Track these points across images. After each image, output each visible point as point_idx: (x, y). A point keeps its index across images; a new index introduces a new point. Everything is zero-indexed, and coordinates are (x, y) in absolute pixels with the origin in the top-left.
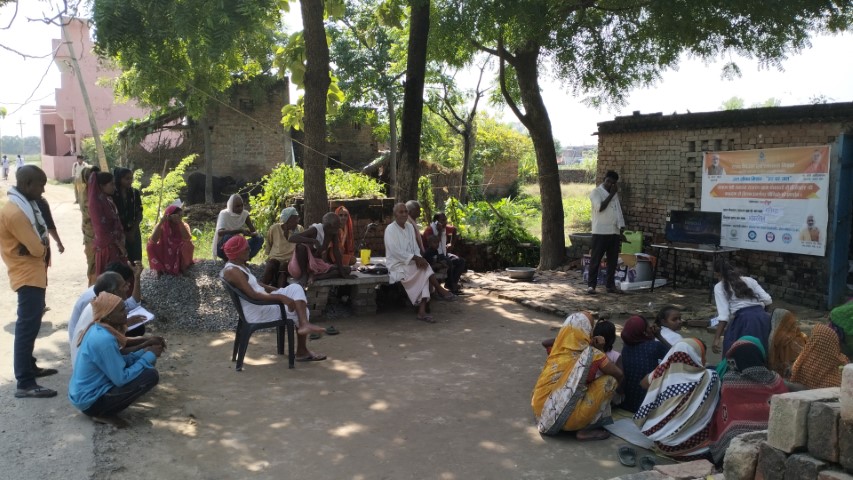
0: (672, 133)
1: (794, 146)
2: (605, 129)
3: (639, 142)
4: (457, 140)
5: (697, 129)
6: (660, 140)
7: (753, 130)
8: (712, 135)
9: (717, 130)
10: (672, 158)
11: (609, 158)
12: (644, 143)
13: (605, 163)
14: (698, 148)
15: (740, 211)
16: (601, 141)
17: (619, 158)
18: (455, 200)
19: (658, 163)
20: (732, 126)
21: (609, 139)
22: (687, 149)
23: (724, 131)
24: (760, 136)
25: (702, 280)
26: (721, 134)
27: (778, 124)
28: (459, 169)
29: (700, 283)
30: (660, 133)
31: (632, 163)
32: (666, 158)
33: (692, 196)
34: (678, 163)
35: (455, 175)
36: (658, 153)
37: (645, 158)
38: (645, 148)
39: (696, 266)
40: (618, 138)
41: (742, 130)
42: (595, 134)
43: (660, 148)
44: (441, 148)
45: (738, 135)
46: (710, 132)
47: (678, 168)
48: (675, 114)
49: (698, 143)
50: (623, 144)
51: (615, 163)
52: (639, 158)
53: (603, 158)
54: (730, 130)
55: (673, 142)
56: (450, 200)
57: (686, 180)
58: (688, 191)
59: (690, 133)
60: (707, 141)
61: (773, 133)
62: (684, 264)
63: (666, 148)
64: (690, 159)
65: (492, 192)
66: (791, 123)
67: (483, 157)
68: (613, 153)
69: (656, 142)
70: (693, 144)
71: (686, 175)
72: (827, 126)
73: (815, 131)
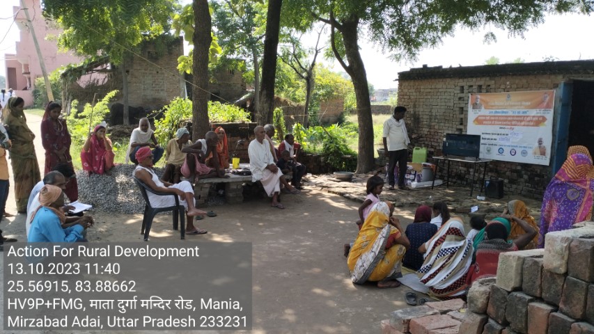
0: (448, 80)
1: (531, 90)
2: (403, 77)
3: (425, 86)
4: (302, 83)
5: (466, 78)
6: (440, 85)
7: (503, 79)
8: (475, 82)
9: (479, 79)
10: (448, 97)
11: (406, 97)
12: (429, 87)
13: (403, 100)
14: (465, 91)
15: (493, 134)
16: (400, 85)
17: (412, 97)
18: (299, 125)
19: (439, 100)
20: (489, 76)
21: (406, 84)
22: (459, 92)
23: (484, 79)
24: (508, 83)
25: (467, 181)
26: (481, 81)
27: (520, 75)
28: (303, 103)
29: (465, 183)
30: (441, 80)
31: (421, 100)
32: (444, 97)
33: (461, 124)
34: (452, 101)
35: (300, 108)
36: (439, 94)
37: (429, 97)
38: (430, 90)
39: (463, 172)
40: (412, 83)
41: (496, 78)
42: (396, 80)
43: (440, 90)
44: (291, 88)
45: (493, 82)
46: (474, 80)
47: (452, 104)
48: (451, 67)
49: (466, 87)
50: (415, 87)
51: (409, 101)
52: (426, 97)
53: (401, 97)
54: (488, 79)
55: (449, 87)
56: (296, 125)
57: (457, 113)
58: (459, 120)
59: (461, 80)
60: (472, 86)
61: (517, 81)
62: (455, 171)
63: (444, 90)
64: (460, 98)
65: (326, 119)
66: (529, 74)
67: (320, 95)
68: (408, 94)
69: (438, 86)
70: (462, 88)
71: (457, 109)
72: (553, 77)
73: (545, 80)
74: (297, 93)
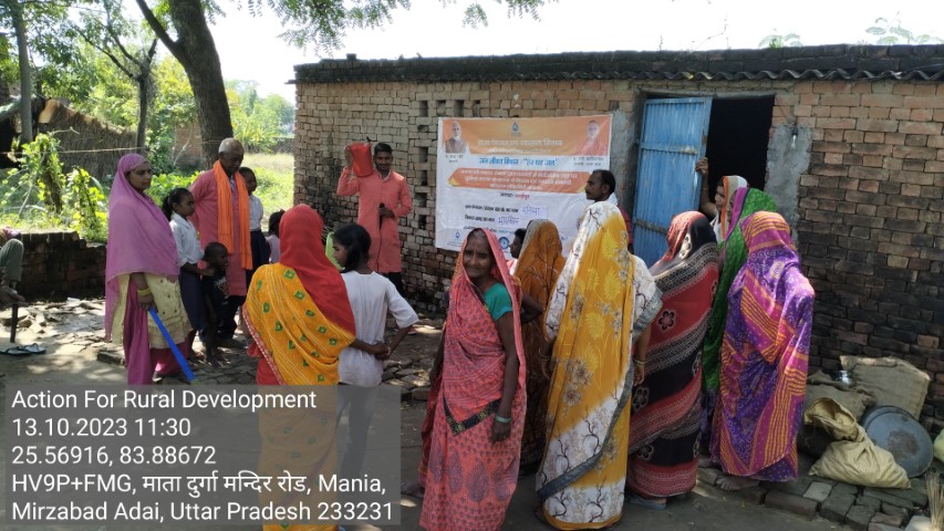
0: (396, 86)
1: (562, 115)
2: (308, 77)
3: (352, 97)
4: (133, 89)
5: (431, 82)
6: (381, 96)
7: (506, 87)
8: (451, 92)
9: (458, 85)
10: (396, 124)
11: (312, 120)
12: (359, 100)
13: (306, 126)
14: (432, 112)
15: (487, 208)
16: (300, 94)
17: (325, 121)
18: (84, 173)
19: (378, 131)
20: (478, 80)
21: (311, 91)
22: (418, 113)
23: (467, 86)
24: (516, 97)
25: (438, 305)
26: (464, 91)
27: (540, 80)
28: (134, 128)
29: (434, 309)
30: (381, 86)
31: (343, 129)
32: (388, 123)
33: (425, 184)
34: (405, 132)
35: (130, 136)
36: (378, 116)
37: (359, 122)
38: (360, 108)
39: (429, 284)
40: (323, 90)
41: (492, 85)
42: (291, 82)
43: (381, 108)
45: (486, 94)
46: (448, 87)
47: (406, 141)
48: (401, 59)
49: (432, 104)
50: (331, 99)
51: (319, 128)
52: (352, 122)
53: (303, 119)
54: (475, 86)
55: (397, 101)
56: (75, 173)
57: (416, 158)
58: (419, 174)
59: (422, 88)
60: (444, 102)
61: (534, 94)
62: (414, 282)
63: (389, 108)
64: (421, 128)
66: (558, 79)
67: (174, 114)
68: (316, 113)
69: (375, 100)
70: (425, 103)
71: (416, 151)
72: (607, 85)
73: (592, 91)
74: (123, 106)
